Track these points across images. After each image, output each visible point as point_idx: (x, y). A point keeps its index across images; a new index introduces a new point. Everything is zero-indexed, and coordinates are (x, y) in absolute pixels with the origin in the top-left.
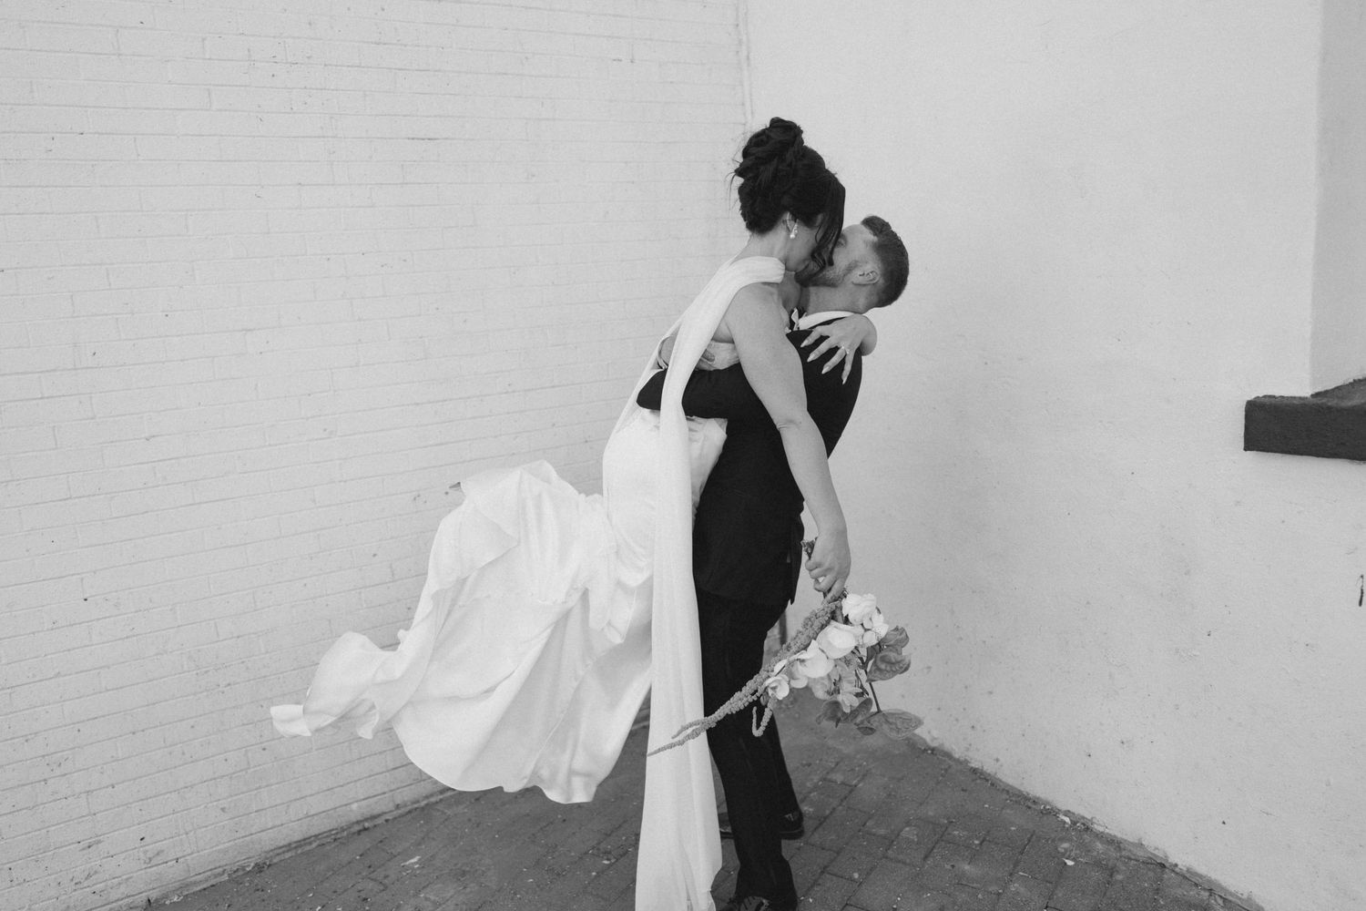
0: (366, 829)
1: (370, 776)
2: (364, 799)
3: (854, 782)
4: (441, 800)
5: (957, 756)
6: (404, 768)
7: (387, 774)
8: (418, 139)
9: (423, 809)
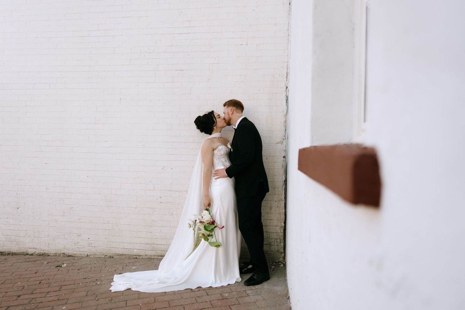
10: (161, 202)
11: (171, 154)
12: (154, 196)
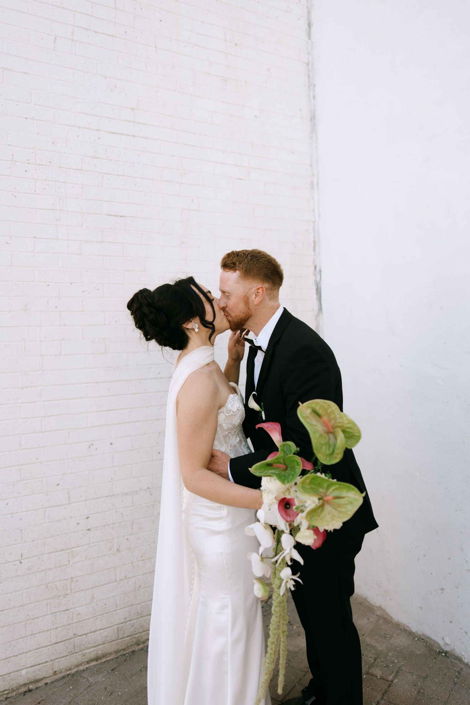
0: (30, 691)
1: (37, 649)
2: (31, 667)
3: (391, 678)
4: (87, 668)
5: (466, 661)
6: (63, 643)
7: (50, 647)
8: (114, 216)
9: (73, 675)
10: (89, 530)
11: (108, 410)
12: (71, 518)
